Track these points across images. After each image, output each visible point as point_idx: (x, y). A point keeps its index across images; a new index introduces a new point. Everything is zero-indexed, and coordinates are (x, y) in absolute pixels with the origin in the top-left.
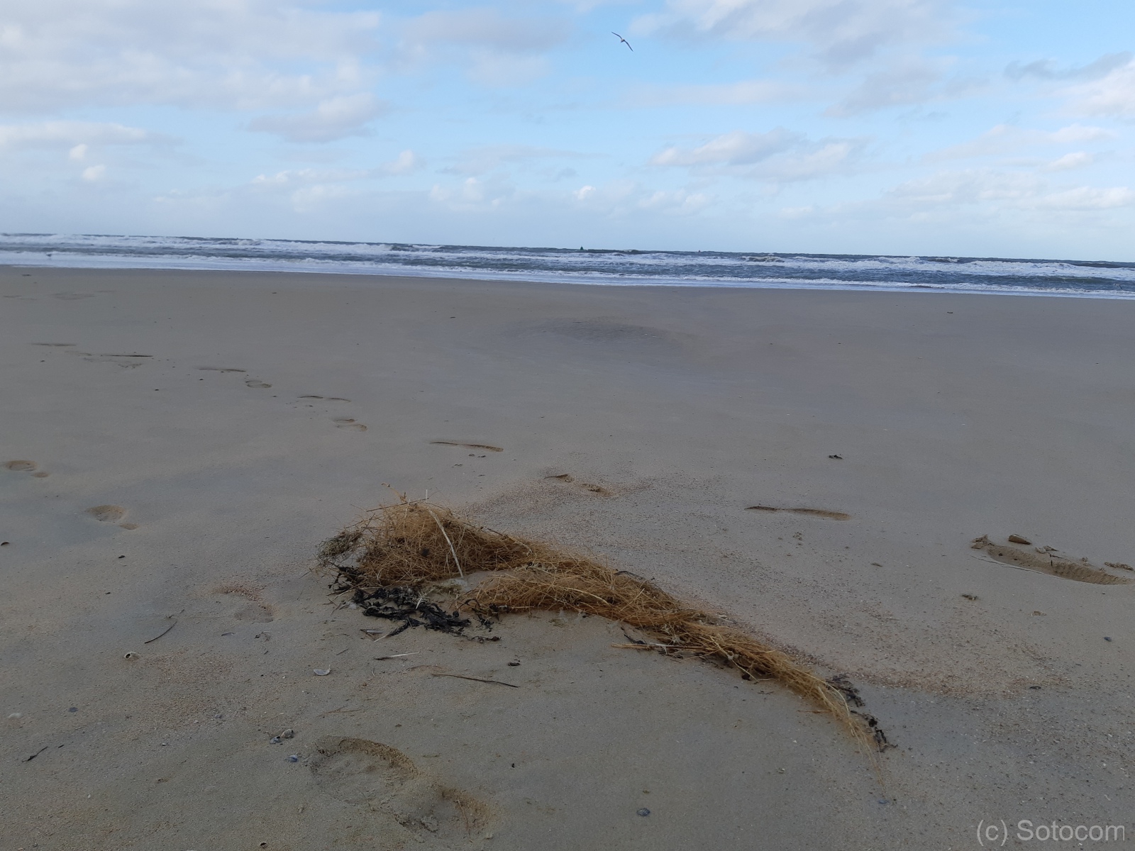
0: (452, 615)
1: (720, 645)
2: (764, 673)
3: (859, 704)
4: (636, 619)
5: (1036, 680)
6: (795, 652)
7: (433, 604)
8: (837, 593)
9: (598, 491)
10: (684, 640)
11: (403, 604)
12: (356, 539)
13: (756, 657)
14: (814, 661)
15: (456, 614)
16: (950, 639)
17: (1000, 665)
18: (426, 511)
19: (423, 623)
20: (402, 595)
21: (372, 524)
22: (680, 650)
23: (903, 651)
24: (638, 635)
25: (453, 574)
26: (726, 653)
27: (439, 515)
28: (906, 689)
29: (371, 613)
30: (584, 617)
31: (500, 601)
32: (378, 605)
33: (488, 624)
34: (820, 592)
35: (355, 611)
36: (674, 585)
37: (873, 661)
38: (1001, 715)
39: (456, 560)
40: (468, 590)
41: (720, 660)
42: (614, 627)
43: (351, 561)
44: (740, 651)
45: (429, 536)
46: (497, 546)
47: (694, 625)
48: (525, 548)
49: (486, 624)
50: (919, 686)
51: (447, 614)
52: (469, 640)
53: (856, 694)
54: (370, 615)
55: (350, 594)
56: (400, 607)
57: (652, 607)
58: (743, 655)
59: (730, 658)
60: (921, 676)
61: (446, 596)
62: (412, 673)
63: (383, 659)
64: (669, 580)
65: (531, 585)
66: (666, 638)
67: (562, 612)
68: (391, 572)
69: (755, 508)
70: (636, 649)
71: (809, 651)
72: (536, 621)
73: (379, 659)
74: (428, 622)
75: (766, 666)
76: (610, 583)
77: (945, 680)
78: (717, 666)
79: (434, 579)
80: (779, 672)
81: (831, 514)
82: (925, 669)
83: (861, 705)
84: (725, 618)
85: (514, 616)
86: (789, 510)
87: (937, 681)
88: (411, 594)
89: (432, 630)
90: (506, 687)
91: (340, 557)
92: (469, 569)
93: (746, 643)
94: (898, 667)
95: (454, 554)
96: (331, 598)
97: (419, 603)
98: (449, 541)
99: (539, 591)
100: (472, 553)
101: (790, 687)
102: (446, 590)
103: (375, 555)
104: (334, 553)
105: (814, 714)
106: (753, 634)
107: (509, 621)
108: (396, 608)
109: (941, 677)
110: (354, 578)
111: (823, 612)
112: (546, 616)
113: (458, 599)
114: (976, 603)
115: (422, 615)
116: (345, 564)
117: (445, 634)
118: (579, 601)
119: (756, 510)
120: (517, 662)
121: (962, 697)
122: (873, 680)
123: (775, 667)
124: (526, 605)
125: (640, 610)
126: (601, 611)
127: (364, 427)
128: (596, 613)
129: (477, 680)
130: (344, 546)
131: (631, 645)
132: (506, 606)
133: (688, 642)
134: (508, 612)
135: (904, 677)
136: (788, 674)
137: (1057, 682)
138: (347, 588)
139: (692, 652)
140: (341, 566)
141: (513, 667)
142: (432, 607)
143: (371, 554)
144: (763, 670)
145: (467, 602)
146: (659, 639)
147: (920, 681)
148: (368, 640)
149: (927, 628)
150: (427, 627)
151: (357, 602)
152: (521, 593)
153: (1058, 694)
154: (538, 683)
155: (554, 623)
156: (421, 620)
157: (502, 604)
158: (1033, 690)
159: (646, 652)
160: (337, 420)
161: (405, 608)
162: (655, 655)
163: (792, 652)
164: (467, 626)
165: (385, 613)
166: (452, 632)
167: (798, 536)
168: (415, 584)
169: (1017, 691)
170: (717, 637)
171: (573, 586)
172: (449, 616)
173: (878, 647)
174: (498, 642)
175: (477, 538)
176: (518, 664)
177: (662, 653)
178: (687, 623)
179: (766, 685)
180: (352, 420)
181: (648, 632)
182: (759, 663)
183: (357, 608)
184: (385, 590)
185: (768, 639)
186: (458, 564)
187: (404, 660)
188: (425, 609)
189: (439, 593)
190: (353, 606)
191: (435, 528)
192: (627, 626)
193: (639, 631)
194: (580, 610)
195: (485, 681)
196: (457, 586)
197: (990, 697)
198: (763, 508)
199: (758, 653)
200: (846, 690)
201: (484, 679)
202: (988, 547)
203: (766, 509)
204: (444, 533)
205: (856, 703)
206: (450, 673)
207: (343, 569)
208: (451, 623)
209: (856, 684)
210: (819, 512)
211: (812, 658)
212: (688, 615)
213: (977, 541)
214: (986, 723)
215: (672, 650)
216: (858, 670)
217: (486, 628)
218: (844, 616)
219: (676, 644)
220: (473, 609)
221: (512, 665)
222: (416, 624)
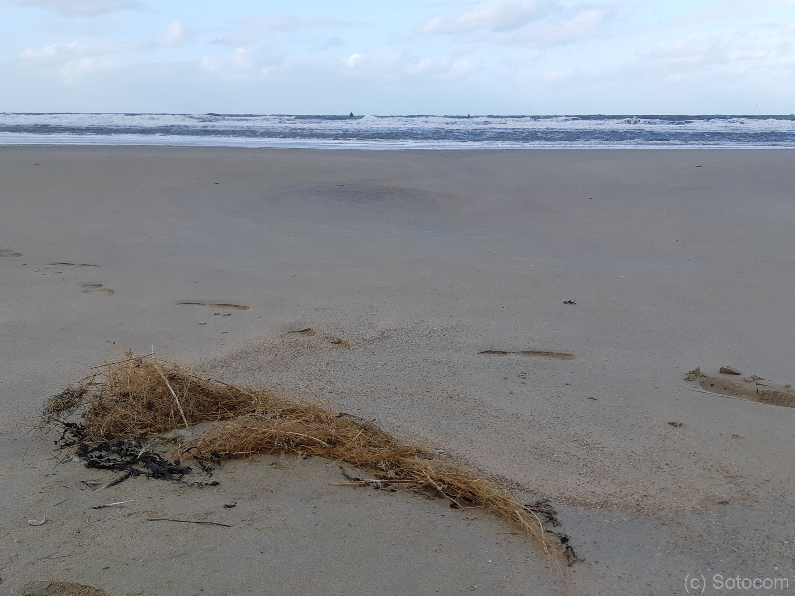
0: (173, 464)
1: (431, 477)
2: (471, 501)
3: (556, 524)
4: (353, 458)
5: (725, 496)
6: (503, 480)
7: (156, 454)
8: (551, 426)
9: (339, 342)
10: (399, 475)
11: (126, 456)
12: (81, 395)
13: (463, 486)
14: (520, 488)
15: (178, 463)
16: (651, 463)
17: (694, 484)
18: (151, 365)
19: (144, 473)
20: (125, 447)
21: (98, 380)
22: (394, 484)
23: (605, 475)
24: (355, 473)
25: (179, 425)
26: (436, 484)
27: (163, 369)
28: (602, 509)
29: (92, 465)
30: (305, 459)
31: (221, 448)
32: (101, 457)
33: (209, 470)
34: (535, 425)
35: (78, 465)
36: (397, 426)
37: (576, 486)
38: (687, 528)
39: (182, 411)
40: (191, 439)
41: (430, 491)
42: (332, 467)
43: (76, 417)
44: (448, 481)
45: (154, 390)
46: (224, 397)
47: (409, 460)
48: (251, 398)
49: (207, 470)
50: (615, 506)
51: (169, 463)
52: (189, 486)
53: (554, 516)
54: (93, 467)
55: (75, 448)
56: (123, 459)
57: (370, 446)
58: (451, 485)
59: (439, 488)
60: (617, 497)
61: (170, 447)
62: (127, 519)
63: (100, 507)
64: (394, 421)
65: (252, 431)
66: (382, 474)
67: (283, 456)
68: (115, 425)
69: (487, 352)
70: (353, 485)
71: (516, 479)
72: (258, 465)
73: (95, 508)
74: (150, 471)
75: (472, 494)
76: (330, 425)
77: (640, 499)
78: (428, 498)
79: (159, 431)
80: (483, 499)
81: (558, 355)
82: (623, 490)
83: (557, 525)
84: (441, 453)
85: (236, 461)
86: (518, 353)
87: (632, 501)
88: (135, 446)
89: (153, 479)
90: (219, 527)
91: (65, 413)
92: (195, 420)
93: (455, 474)
94: (598, 490)
95: (179, 406)
96: (55, 454)
97: (141, 454)
98: (174, 394)
99: (261, 436)
100: (198, 404)
101: (493, 512)
102: (169, 441)
103: (100, 409)
104: (58, 410)
105: (512, 536)
106: (466, 467)
107: (229, 466)
108: (119, 459)
109: (636, 496)
110: (79, 433)
111: (535, 443)
112: (266, 460)
113: (181, 448)
114: (680, 429)
115: (144, 464)
116: (70, 420)
117: (165, 481)
118: (301, 443)
119: (486, 354)
120: (233, 504)
121: (654, 514)
122: (572, 503)
123: (480, 494)
124: (247, 450)
125: (358, 449)
126: (321, 452)
127: (111, 291)
128: (316, 455)
129: (190, 522)
130: (68, 402)
131: (347, 482)
132: (227, 452)
133: (402, 477)
134: (229, 458)
135: (602, 498)
136: (491, 500)
137: (745, 497)
138: (73, 443)
139: (406, 485)
140: (66, 422)
141: (228, 509)
142: (155, 457)
143: (95, 409)
144: (470, 498)
145: (188, 451)
146: (376, 476)
147: (616, 501)
148: (88, 491)
149: (631, 454)
150: (148, 476)
151: (80, 456)
152: (242, 439)
153: (744, 508)
154: (251, 522)
155: (274, 466)
156: (142, 470)
157: (224, 451)
158: (721, 505)
159: (362, 488)
160: (84, 285)
161: (128, 459)
162: (370, 489)
163: (499, 481)
164: (187, 473)
165: (107, 464)
166: (173, 479)
167: (523, 376)
168: (138, 436)
169: (706, 507)
170: (428, 470)
171: (294, 431)
172: (171, 465)
173: (582, 473)
174: (218, 486)
175: (203, 390)
176: (234, 506)
177: (377, 488)
178: (402, 458)
179: (471, 512)
180: (101, 285)
181: (366, 469)
182: (466, 492)
183: (80, 462)
184: (109, 443)
185: (480, 470)
186: (183, 416)
187: (121, 507)
188: (147, 459)
189: (162, 444)
190: (76, 459)
191: (160, 381)
192: (346, 466)
193: (357, 469)
194: (300, 453)
195: (198, 523)
196: (181, 436)
197: (679, 513)
198: (494, 352)
199: (465, 483)
200: (545, 512)
201: (199, 521)
202: (699, 379)
203: (498, 352)
204: (169, 386)
205: (553, 524)
206: (164, 517)
207: (68, 425)
208: (172, 471)
209: (556, 506)
210: (547, 354)
211: (519, 485)
212: (405, 452)
213: (690, 374)
214: (672, 536)
215: (386, 485)
216: (560, 494)
217: (207, 475)
218: (554, 446)
219: (391, 478)
220: (195, 457)
221: (227, 506)
222: (138, 473)
